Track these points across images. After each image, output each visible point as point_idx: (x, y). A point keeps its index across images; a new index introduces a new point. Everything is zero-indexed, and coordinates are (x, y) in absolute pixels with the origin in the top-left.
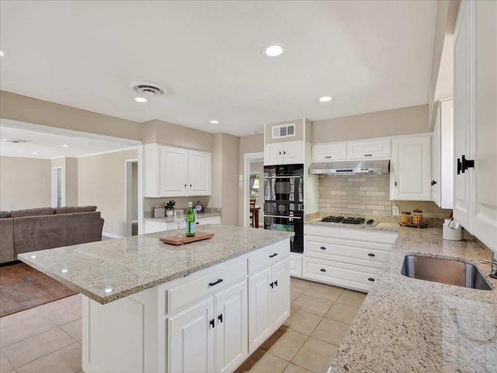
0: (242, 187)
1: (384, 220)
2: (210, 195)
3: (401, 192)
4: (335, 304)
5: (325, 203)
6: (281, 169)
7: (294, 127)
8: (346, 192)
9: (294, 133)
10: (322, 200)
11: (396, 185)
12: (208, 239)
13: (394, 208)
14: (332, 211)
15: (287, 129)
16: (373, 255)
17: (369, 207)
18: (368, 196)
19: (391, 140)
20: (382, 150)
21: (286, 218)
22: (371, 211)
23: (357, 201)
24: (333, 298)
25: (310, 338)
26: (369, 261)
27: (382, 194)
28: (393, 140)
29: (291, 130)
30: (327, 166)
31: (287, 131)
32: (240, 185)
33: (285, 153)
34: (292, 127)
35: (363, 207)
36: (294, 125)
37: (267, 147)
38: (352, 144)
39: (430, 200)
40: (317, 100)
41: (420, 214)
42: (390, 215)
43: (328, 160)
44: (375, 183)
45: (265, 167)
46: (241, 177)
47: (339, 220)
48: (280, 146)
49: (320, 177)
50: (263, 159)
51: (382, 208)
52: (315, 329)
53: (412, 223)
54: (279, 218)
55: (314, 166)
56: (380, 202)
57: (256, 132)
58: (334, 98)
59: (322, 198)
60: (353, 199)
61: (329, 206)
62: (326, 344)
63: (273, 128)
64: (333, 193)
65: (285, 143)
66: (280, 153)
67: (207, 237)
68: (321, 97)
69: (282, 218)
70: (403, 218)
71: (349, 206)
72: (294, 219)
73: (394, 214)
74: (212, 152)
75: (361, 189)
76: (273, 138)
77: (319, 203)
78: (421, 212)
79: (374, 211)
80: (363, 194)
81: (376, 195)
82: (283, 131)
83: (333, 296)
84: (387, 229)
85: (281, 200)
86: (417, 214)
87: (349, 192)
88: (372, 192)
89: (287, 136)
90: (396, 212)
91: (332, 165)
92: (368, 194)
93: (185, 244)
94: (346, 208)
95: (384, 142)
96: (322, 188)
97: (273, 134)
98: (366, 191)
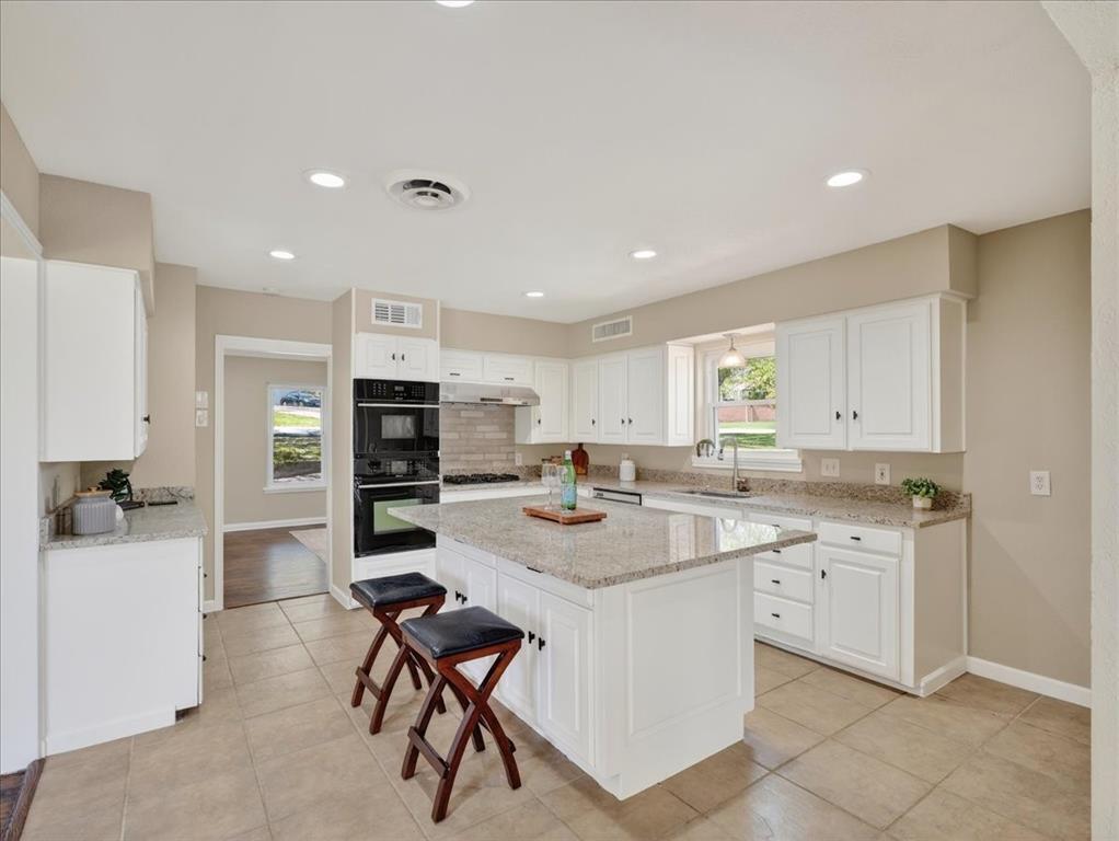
0: (204, 425)
6: (397, 388)
7: (421, 311)
9: (421, 322)
11: (539, 423)
13: (518, 457)
15: (406, 312)
17: (488, 457)
18: (487, 440)
20: (525, 374)
22: (491, 462)
23: (474, 449)
27: (504, 436)
28: (536, 362)
32: (199, 418)
33: (403, 358)
37: (356, 340)
38: (489, 359)
44: (495, 420)
46: (201, 398)
51: (504, 457)
56: (501, 448)
60: (467, 446)
63: (374, 301)
66: (393, 357)
71: (463, 457)
73: (517, 464)
75: (479, 428)
79: (495, 462)
80: (480, 437)
81: (497, 438)
87: (462, 435)
88: (493, 433)
89: (389, 323)
90: (518, 462)
92: (486, 435)
94: (457, 460)
95: (527, 362)
97: (374, 315)
98: (484, 432)
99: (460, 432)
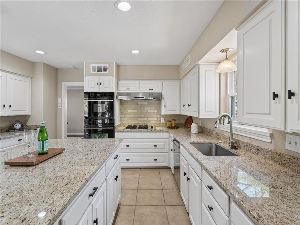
0: (60, 107)
1: (157, 126)
2: (30, 114)
3: (167, 110)
4: (140, 179)
5: (125, 117)
6: (98, 95)
7: (108, 67)
8: (137, 111)
9: (108, 71)
10: (122, 115)
11: (165, 106)
12: (61, 153)
13: (162, 119)
14: (129, 123)
15: (102, 68)
16: (156, 146)
17: (150, 119)
18: (149, 113)
19: (163, 82)
20: (158, 87)
21: (96, 129)
22: (151, 121)
23: (143, 116)
24: (137, 176)
25: (136, 207)
26: (154, 150)
27: (156, 111)
28: (164, 82)
29: (105, 69)
30: (127, 94)
31: (102, 69)
32: (59, 106)
33: (101, 84)
34: (106, 67)
35: (146, 119)
36: (107, 65)
37: (86, 79)
38: (142, 82)
39: (180, 114)
40: (130, 51)
41: (175, 121)
42: (160, 123)
43: (128, 91)
44: (152, 105)
45: (85, 93)
46: (59, 100)
47: (134, 127)
48: (97, 79)
49: (121, 101)
50: (83, 87)
51: (156, 119)
52: (136, 199)
53: (172, 126)
54: (91, 129)
55: (120, 94)
56: (155, 116)
57: (74, 67)
58: (140, 52)
59: (123, 115)
60: (141, 115)
61: (127, 119)
62: (147, 206)
63: (91, 65)
64: (129, 111)
65: (101, 77)
66: (97, 84)
67: (60, 152)
68: (132, 50)
69: (93, 129)
70: (168, 124)
71: (139, 119)
72: (102, 129)
73: (162, 122)
74: (32, 78)
75: (146, 108)
76: (91, 72)
77: (121, 117)
78: (176, 120)
79: (152, 121)
80: (146, 111)
81: (153, 112)
82: (99, 69)
83: (137, 175)
84: (163, 130)
85: (92, 116)
86: (174, 121)
87: (139, 111)
88: (151, 110)
89: (102, 72)
90: (163, 121)
91: (130, 94)
92: (149, 111)
93: (41, 162)
94: (137, 120)
95: (159, 83)
96: (122, 108)
97: (91, 70)
98: (148, 110)
99: (138, 110)
